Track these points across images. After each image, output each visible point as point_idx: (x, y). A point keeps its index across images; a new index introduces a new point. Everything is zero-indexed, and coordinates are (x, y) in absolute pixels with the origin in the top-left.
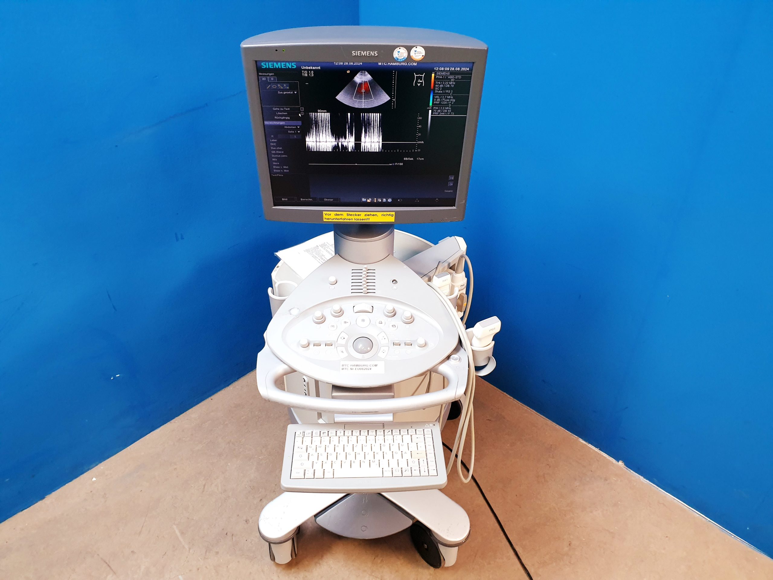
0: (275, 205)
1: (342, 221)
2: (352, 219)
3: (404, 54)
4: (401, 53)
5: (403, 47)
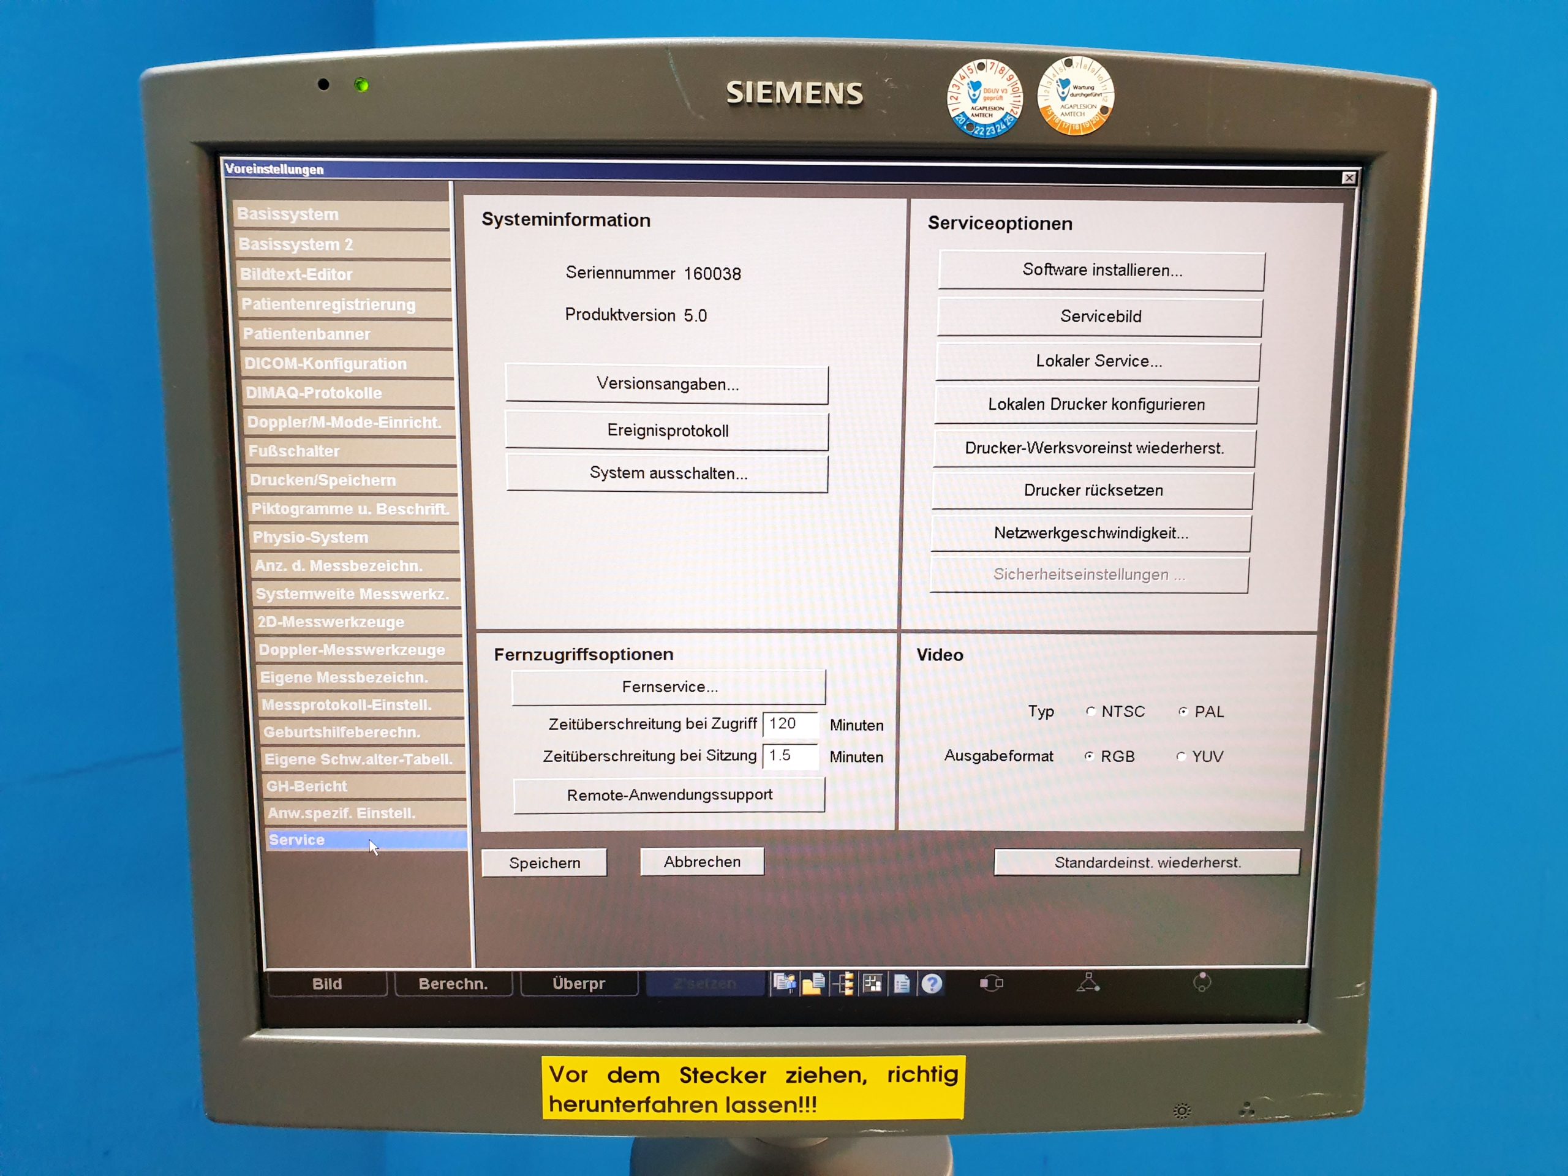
1: (652, 1116)
2: (711, 1106)
3: (1004, 95)
4: (987, 95)
5: (996, 62)
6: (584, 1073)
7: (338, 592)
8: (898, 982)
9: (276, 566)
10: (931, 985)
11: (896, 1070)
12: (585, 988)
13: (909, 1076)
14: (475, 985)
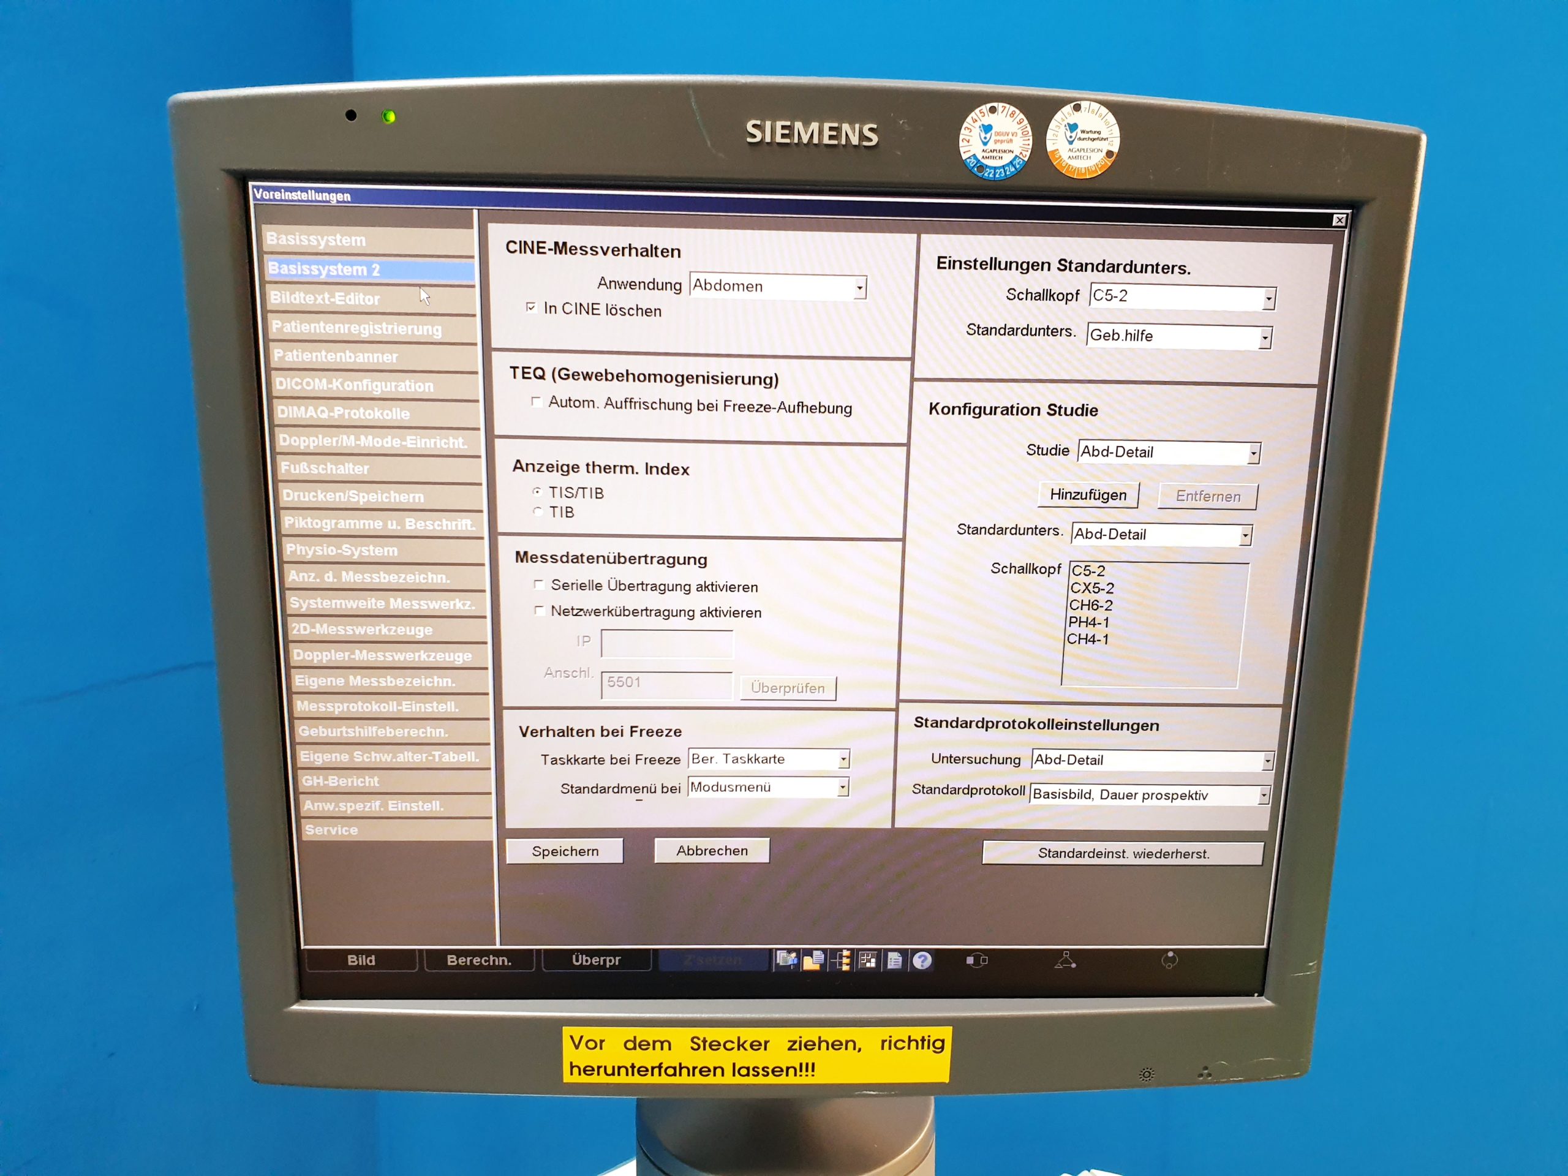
0: (304, 995)
1: (664, 1080)
2: (719, 1071)
3: (1014, 138)
4: (998, 138)
5: (1008, 106)
6: (602, 1041)
7: (369, 602)
8: (891, 959)
9: (309, 577)
10: (922, 962)
11: (888, 1039)
12: (602, 963)
13: (900, 1045)
14: (500, 961)
